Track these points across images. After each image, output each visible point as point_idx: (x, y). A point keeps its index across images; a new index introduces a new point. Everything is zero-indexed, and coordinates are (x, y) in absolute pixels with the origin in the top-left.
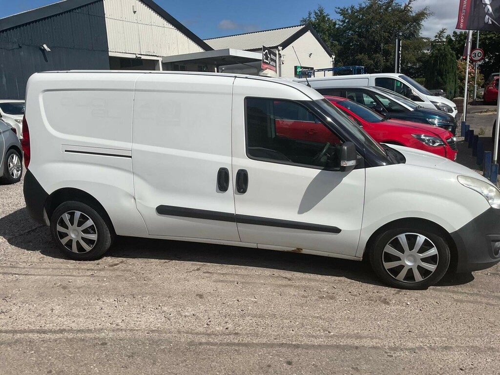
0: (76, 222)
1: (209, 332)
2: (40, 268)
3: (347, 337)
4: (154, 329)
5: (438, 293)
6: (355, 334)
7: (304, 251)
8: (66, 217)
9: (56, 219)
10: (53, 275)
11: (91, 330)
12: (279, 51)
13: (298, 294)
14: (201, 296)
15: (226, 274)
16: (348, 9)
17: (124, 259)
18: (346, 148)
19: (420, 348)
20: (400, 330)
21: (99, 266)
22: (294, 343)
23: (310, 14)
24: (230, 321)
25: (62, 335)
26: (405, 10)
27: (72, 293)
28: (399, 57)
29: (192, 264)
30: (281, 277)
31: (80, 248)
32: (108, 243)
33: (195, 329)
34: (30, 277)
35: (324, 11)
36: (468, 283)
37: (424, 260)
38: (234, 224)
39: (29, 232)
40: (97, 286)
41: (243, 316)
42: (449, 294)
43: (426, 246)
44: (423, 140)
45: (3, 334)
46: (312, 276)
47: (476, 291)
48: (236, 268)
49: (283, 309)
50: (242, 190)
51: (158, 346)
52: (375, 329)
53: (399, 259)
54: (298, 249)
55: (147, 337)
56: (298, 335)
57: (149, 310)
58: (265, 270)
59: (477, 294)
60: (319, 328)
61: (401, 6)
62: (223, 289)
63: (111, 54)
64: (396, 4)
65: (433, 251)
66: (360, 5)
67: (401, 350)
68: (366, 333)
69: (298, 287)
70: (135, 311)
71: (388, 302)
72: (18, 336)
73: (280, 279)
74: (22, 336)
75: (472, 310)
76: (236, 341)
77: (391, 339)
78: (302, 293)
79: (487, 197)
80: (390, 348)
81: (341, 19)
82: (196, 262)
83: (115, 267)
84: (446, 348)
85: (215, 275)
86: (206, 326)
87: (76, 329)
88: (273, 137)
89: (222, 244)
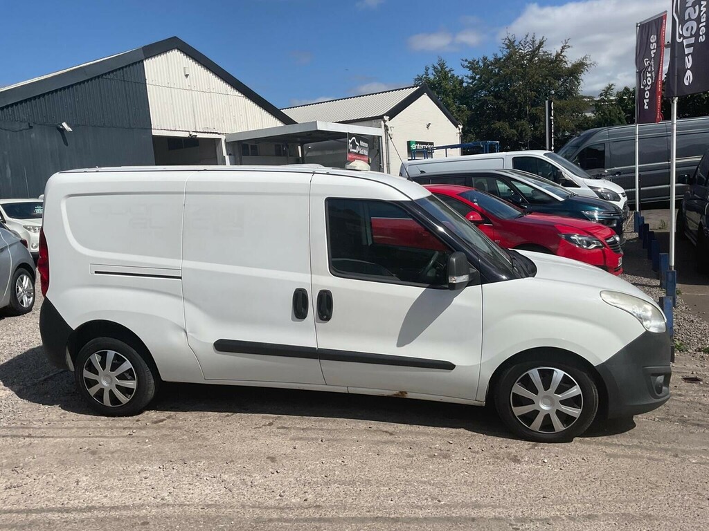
0: (108, 365)
1: (281, 505)
2: (61, 428)
3: (462, 507)
4: (210, 503)
5: (586, 446)
6: (472, 502)
7: (410, 395)
8: (96, 358)
9: (82, 361)
10: (79, 437)
11: (128, 507)
12: (385, 121)
13: (402, 453)
14: (273, 459)
15: (307, 429)
16: (478, 62)
17: (172, 413)
18: (454, 260)
19: (556, 518)
20: (532, 495)
21: (139, 422)
22: (392, 516)
23: (427, 70)
24: (309, 491)
25: (90, 514)
26: (556, 60)
27: (104, 460)
28: (550, 125)
29: (263, 417)
30: (381, 430)
31: (114, 399)
32: (151, 392)
33: (264, 502)
34: (48, 439)
35: (446, 65)
36: (627, 433)
37: (563, 402)
38: (316, 362)
39: (45, 380)
40: (137, 450)
41: (328, 484)
42: (600, 447)
43: (566, 384)
44: (574, 241)
45: (14, 515)
46: (422, 428)
47: (636, 441)
48: (320, 421)
49: (380, 473)
50: (325, 317)
51: (215, 524)
52: (499, 495)
53: (531, 402)
54: (401, 392)
55: (201, 513)
56: (399, 506)
57: (205, 478)
58: (359, 422)
59: (637, 447)
60: (426, 496)
61: (551, 54)
62: (303, 449)
63: (155, 133)
64: (544, 52)
65: (576, 391)
66: (495, 55)
67: (531, 521)
68: (487, 500)
69: (402, 443)
70: (186, 480)
71: (519, 460)
72: (33, 516)
73: (379, 433)
74: (39, 516)
75: (628, 467)
76: (317, 516)
77: (519, 507)
78: (407, 451)
79: (640, 318)
80: (517, 519)
81: (469, 75)
82: (267, 415)
83: (160, 423)
84: (590, 517)
85: (293, 431)
86: (278, 498)
87: (108, 505)
88: (369, 245)
89: (302, 389)
